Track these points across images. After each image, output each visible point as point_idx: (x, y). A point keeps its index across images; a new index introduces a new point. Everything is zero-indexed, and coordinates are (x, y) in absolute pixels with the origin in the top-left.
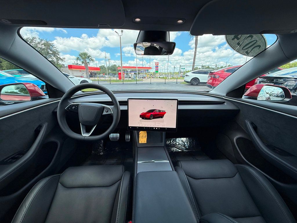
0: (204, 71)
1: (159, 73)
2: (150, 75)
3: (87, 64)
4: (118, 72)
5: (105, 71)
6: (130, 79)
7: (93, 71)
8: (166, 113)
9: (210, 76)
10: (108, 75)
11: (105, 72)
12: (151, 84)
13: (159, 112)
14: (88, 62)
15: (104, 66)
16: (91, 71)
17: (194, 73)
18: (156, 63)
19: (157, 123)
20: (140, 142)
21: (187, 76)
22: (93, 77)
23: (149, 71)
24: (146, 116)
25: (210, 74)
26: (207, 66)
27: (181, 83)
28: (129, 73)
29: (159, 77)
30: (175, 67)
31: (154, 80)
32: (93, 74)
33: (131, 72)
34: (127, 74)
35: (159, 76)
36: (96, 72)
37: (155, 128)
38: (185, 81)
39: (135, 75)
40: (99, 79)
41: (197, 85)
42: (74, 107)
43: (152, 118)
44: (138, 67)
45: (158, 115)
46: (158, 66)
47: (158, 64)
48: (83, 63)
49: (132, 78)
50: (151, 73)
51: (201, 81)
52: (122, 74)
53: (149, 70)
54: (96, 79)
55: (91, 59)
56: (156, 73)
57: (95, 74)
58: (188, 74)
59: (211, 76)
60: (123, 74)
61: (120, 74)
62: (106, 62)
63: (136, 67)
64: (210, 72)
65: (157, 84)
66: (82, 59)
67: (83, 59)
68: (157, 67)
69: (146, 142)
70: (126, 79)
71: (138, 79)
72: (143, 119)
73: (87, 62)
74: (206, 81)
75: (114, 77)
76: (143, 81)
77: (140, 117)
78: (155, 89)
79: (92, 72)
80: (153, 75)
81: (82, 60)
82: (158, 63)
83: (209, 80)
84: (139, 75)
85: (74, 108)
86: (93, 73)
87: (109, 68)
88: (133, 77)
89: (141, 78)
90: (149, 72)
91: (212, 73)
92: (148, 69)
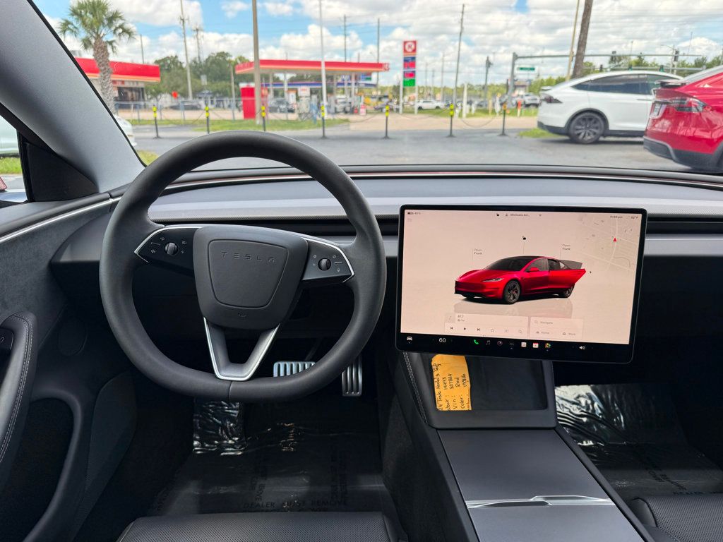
0: (622, 80)
1: (419, 88)
2: (380, 99)
3: (104, 49)
4: (237, 84)
5: (180, 82)
6: (292, 117)
7: (130, 81)
8: (583, 271)
9: (661, 103)
10: (194, 96)
11: (178, 86)
12: (386, 137)
13: (551, 268)
14: (111, 43)
15: (174, 60)
16: (123, 82)
17: (580, 87)
18: (405, 43)
19: (539, 319)
20: (442, 405)
21: (550, 100)
22: (128, 107)
23: (373, 81)
24: (483, 287)
25: (659, 93)
26: (634, 58)
27: (523, 133)
28: (286, 87)
29: (420, 108)
30: (489, 64)
31: (399, 123)
32: (130, 94)
33: (292, 82)
34: (276, 93)
35: (421, 104)
36: (141, 85)
37: (530, 342)
38: (541, 125)
39: (314, 97)
40: (158, 115)
41: (596, 142)
42: (172, 245)
43: (517, 296)
44: (328, 64)
45: (545, 280)
46: (414, 58)
47: (414, 51)
48: (86, 43)
49: (300, 114)
50: (383, 89)
51: (613, 126)
52: (257, 93)
53: (374, 76)
54: (145, 115)
55: (121, 27)
56: (404, 90)
57: (140, 92)
58: (554, 92)
59: (668, 100)
60: (263, 96)
61: (249, 92)
62: (185, 41)
63: (318, 64)
64: (663, 84)
65: (415, 139)
66: (81, 29)
67: (90, 27)
68: (410, 62)
69: (467, 406)
70: (272, 116)
71: (326, 117)
72: (470, 298)
73: (104, 40)
74: (641, 126)
75: (218, 106)
76: (353, 127)
77: (457, 292)
78: (407, 161)
79: (127, 85)
80: (391, 96)
81: (83, 34)
82: (415, 42)
83: (655, 121)
84: (332, 98)
85: (175, 251)
86: (131, 89)
87: (199, 69)
88: (304, 106)
89: (336, 112)
90: (375, 85)
91: (668, 90)
92: (369, 69)
